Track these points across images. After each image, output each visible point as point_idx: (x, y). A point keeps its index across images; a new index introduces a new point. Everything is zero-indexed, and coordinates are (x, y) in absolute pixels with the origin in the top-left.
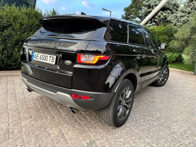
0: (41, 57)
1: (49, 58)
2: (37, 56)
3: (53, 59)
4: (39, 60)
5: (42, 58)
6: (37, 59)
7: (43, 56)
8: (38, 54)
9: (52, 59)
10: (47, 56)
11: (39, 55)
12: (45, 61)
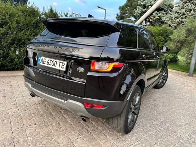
0: (49, 61)
1: (58, 64)
2: (44, 61)
3: (64, 65)
4: (46, 65)
5: (50, 63)
6: (44, 63)
7: (51, 61)
8: (44, 59)
9: (62, 65)
10: (56, 61)
11: (46, 59)
12: (54, 67)
